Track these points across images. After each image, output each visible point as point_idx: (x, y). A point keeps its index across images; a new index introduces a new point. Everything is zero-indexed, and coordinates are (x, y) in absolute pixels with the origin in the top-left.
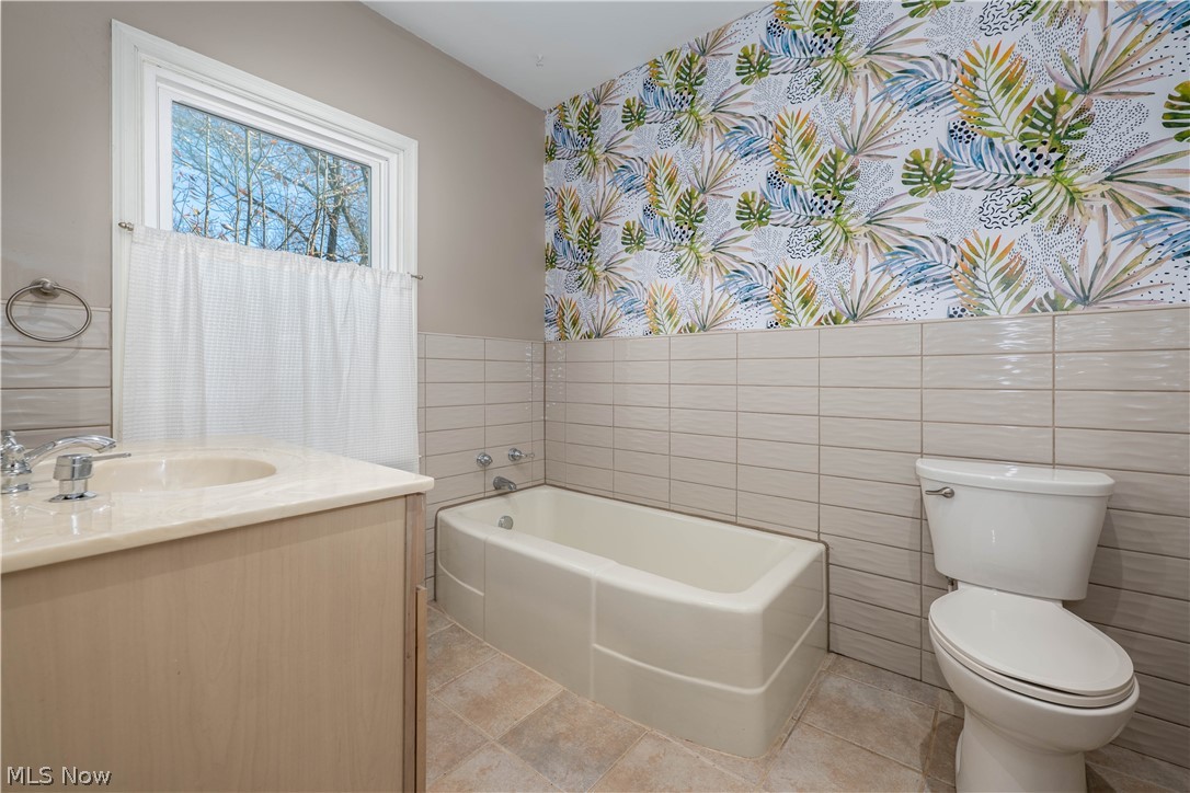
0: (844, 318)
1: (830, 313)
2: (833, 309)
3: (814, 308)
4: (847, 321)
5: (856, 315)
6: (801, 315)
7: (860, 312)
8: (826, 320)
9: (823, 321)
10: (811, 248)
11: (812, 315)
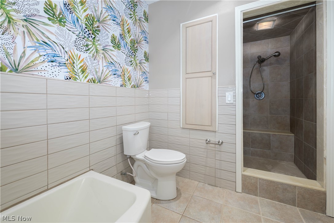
0: (97, 82)
1: (92, 78)
2: (93, 77)
3: (86, 75)
4: (97, 83)
5: (100, 81)
6: (81, 76)
7: (101, 80)
8: (91, 81)
9: (90, 81)
10: (85, 49)
11: (86, 77)
